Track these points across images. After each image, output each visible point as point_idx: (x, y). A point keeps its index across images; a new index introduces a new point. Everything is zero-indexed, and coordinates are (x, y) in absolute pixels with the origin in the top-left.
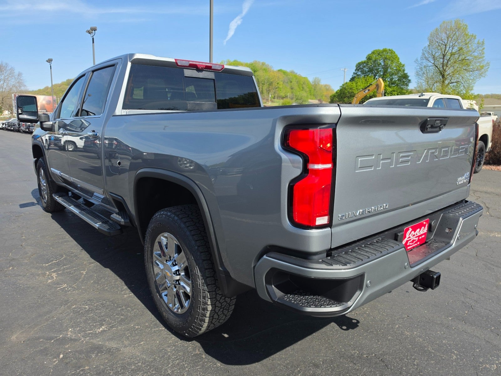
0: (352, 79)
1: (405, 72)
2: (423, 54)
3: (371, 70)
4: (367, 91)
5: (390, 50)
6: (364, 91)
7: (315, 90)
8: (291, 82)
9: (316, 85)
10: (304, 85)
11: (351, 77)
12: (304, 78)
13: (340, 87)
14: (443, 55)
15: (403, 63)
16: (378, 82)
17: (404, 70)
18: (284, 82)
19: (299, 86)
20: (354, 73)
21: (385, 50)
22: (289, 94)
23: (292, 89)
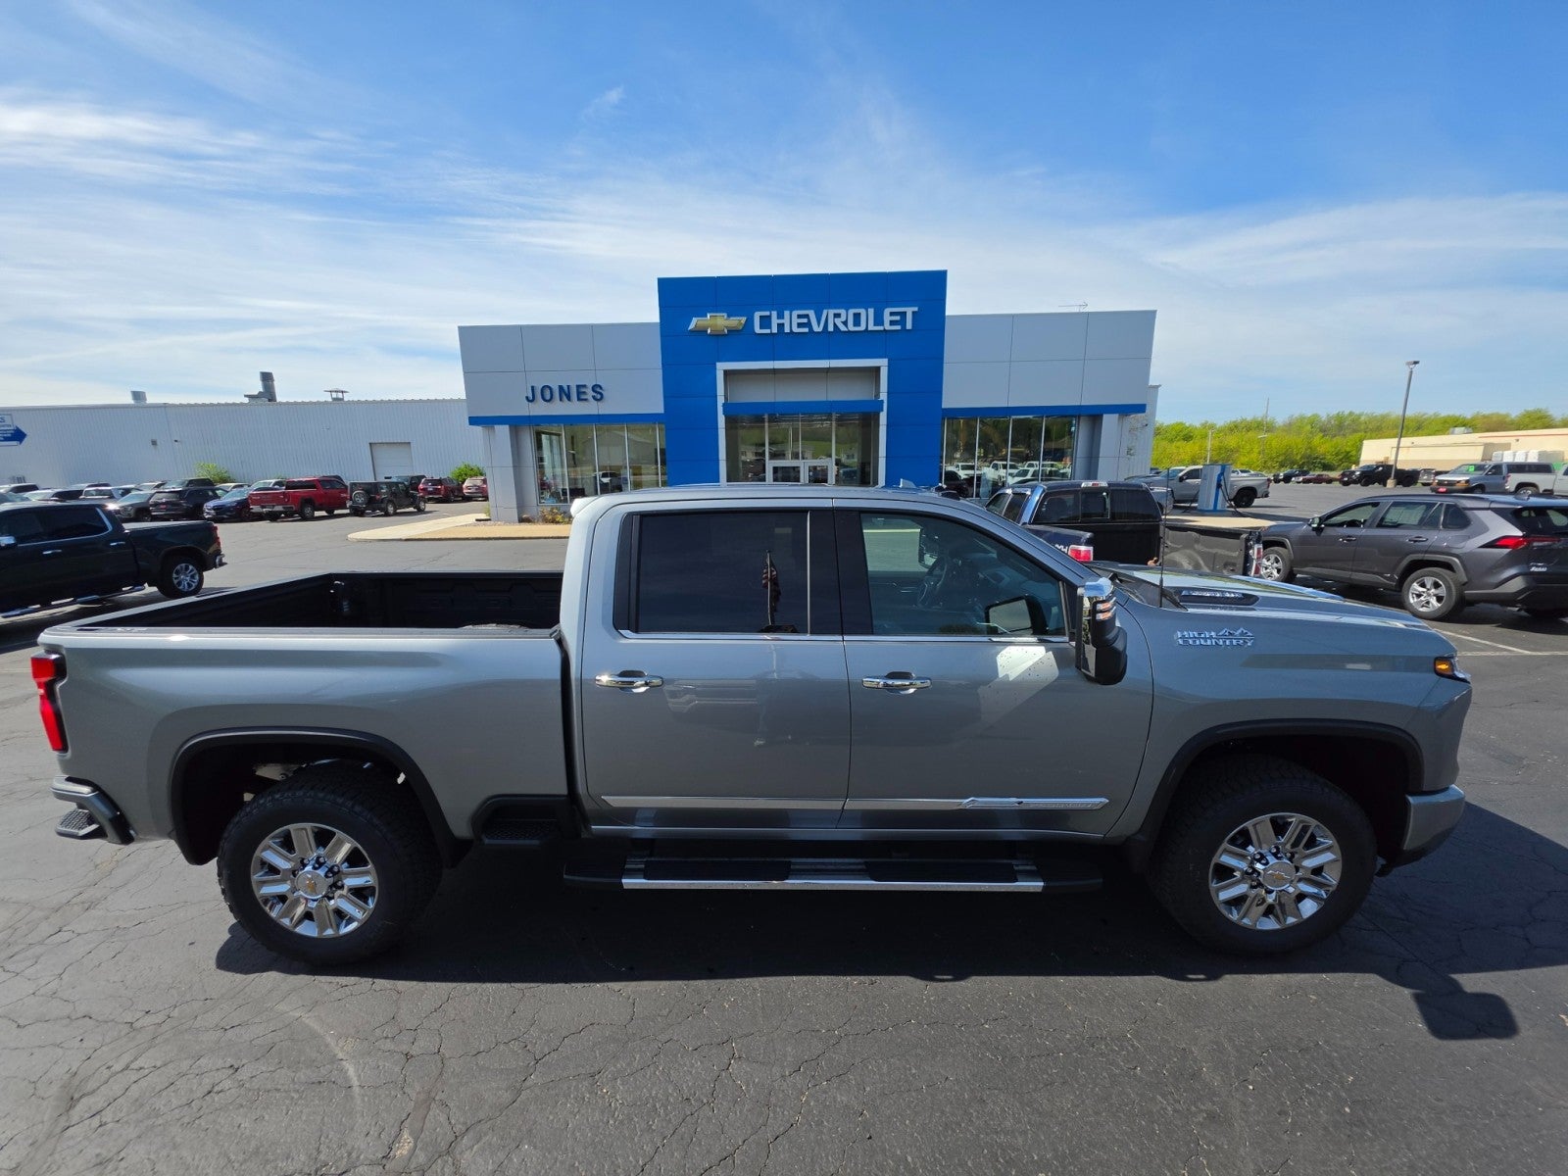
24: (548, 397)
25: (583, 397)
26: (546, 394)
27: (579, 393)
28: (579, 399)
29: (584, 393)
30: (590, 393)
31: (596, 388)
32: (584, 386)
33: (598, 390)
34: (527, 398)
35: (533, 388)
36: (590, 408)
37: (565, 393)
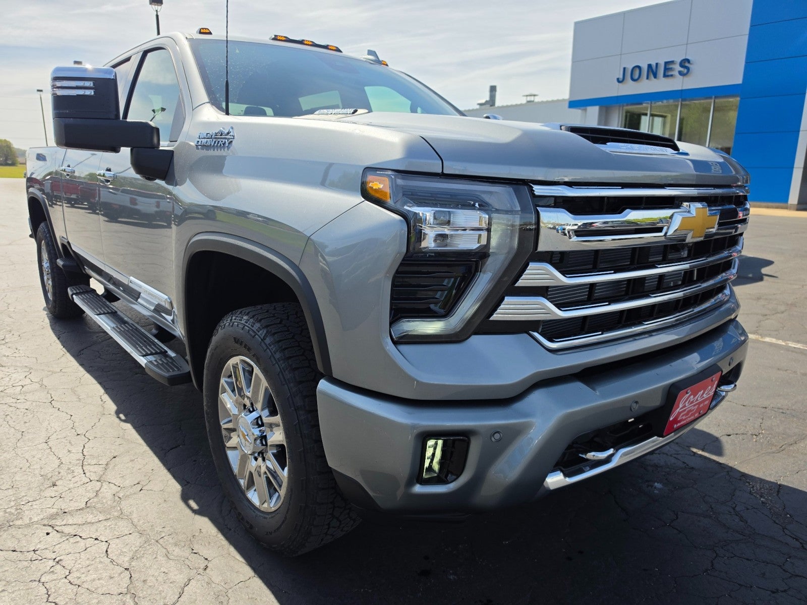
24: (636, 76)
25: (670, 73)
26: (635, 74)
27: (666, 69)
28: (665, 76)
29: (671, 69)
30: (677, 68)
31: (685, 62)
32: (672, 62)
33: (687, 64)
34: (618, 79)
35: (624, 69)
36: (676, 84)
37: (652, 71)
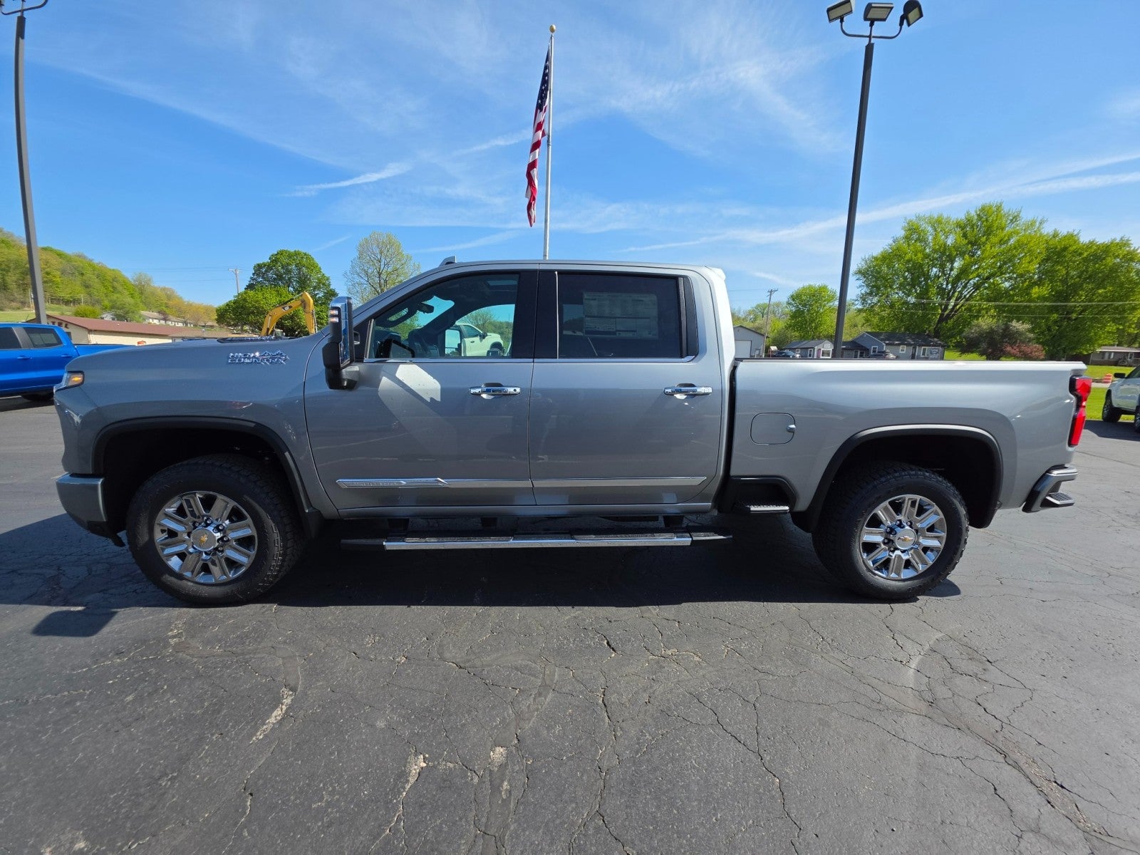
0: (250, 287)
1: (332, 287)
2: (353, 267)
3: (280, 277)
4: (287, 308)
5: (305, 254)
6: (284, 308)
7: (142, 293)
8: (82, 274)
9: (144, 286)
10: (115, 284)
11: (247, 283)
12: (113, 270)
13: (235, 297)
14: (379, 273)
15: (327, 275)
16: (304, 297)
17: (329, 285)
18: (63, 272)
19: (103, 283)
20: (251, 278)
21: (297, 253)
22: (82, 296)
23: (87, 287)
